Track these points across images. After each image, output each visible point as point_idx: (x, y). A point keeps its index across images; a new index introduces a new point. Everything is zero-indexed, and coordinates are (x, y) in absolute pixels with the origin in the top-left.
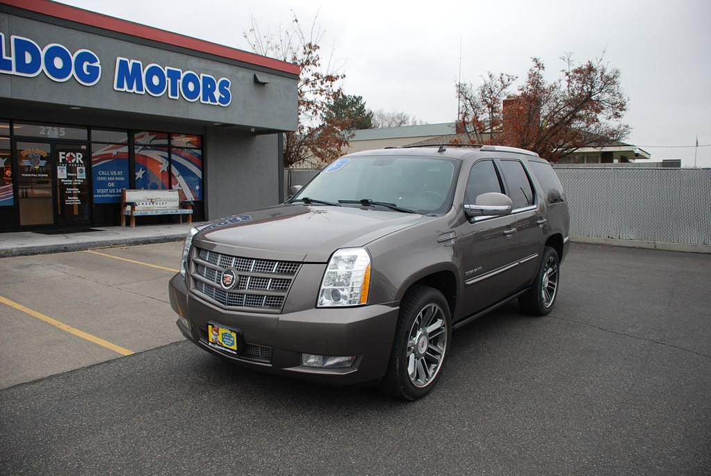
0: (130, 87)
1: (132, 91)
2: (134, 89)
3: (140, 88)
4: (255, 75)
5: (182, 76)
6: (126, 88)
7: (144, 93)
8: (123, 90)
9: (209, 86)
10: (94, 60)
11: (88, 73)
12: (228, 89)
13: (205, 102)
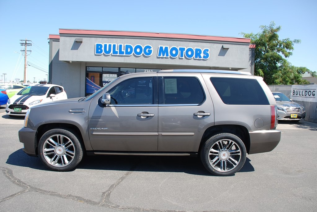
0: (163, 55)
1: (164, 57)
2: (165, 56)
3: (167, 55)
4: (223, 46)
5: (186, 49)
6: (162, 56)
7: (169, 57)
8: (161, 57)
9: (198, 52)
10: (150, 48)
11: (148, 52)
12: (208, 52)
13: (196, 58)
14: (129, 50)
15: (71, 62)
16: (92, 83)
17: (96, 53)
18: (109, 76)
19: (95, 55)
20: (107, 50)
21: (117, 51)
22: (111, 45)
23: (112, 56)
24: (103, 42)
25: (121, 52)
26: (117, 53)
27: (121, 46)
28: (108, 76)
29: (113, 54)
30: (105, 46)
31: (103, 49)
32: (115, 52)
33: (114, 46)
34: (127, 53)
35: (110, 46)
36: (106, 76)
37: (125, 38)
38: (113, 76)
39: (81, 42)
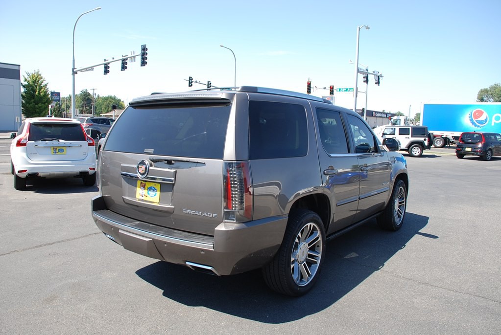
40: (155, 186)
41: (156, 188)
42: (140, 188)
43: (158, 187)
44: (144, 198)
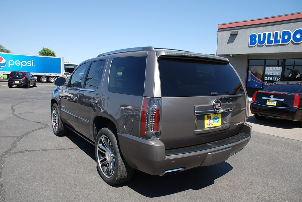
14: (286, 38)
15: (231, 55)
16: (254, 77)
17: (250, 45)
18: (272, 69)
19: (249, 47)
20: (262, 40)
21: (272, 40)
22: (266, 34)
23: (266, 46)
24: (257, 32)
25: (277, 41)
26: (271, 42)
27: (277, 34)
28: (270, 69)
29: (267, 43)
30: (260, 35)
31: (257, 39)
32: (269, 41)
33: (269, 34)
34: (284, 40)
35: (264, 35)
36: (268, 69)
37: (282, 24)
38: (276, 69)
39: (236, 35)
40: (217, 116)
41: (218, 117)
42: (207, 120)
43: (220, 115)
44: (211, 126)
